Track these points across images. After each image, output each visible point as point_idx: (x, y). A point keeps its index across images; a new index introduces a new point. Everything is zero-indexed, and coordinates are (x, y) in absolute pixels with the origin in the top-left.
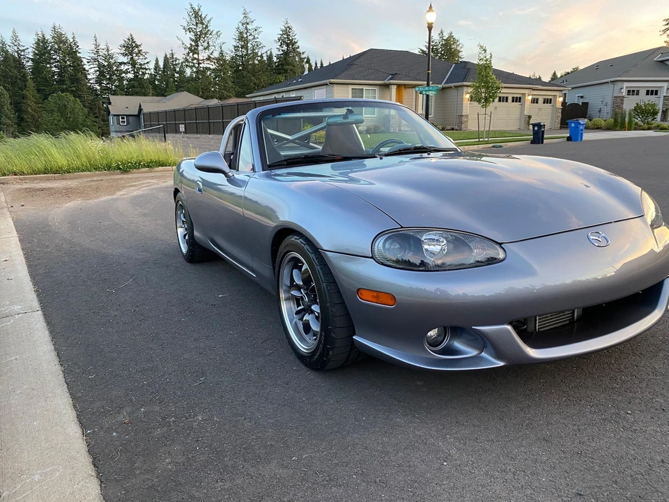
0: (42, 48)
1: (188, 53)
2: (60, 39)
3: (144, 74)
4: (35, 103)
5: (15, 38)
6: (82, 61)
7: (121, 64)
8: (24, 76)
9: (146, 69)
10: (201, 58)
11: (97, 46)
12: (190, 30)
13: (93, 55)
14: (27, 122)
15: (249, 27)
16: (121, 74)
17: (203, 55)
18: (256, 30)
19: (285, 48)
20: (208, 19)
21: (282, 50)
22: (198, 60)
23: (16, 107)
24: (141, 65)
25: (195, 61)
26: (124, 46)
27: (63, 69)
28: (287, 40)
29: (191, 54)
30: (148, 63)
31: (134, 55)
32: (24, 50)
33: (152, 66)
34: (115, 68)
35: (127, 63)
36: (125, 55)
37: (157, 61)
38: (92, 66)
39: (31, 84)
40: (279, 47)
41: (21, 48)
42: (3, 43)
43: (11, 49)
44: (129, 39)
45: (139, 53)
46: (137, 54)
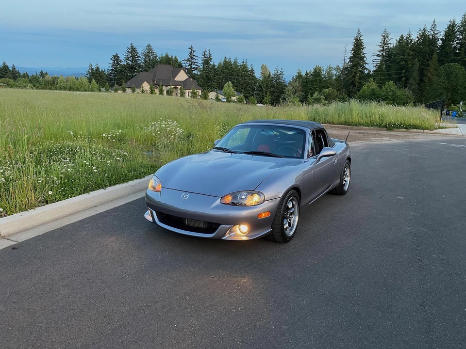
0: (451, 31)
4: (434, 70)
5: (434, 25)
8: (432, 51)
14: (425, 82)
23: (421, 72)
27: (462, 45)
32: (437, 34)
39: (435, 56)
41: (436, 32)
42: (425, 30)
43: (430, 33)
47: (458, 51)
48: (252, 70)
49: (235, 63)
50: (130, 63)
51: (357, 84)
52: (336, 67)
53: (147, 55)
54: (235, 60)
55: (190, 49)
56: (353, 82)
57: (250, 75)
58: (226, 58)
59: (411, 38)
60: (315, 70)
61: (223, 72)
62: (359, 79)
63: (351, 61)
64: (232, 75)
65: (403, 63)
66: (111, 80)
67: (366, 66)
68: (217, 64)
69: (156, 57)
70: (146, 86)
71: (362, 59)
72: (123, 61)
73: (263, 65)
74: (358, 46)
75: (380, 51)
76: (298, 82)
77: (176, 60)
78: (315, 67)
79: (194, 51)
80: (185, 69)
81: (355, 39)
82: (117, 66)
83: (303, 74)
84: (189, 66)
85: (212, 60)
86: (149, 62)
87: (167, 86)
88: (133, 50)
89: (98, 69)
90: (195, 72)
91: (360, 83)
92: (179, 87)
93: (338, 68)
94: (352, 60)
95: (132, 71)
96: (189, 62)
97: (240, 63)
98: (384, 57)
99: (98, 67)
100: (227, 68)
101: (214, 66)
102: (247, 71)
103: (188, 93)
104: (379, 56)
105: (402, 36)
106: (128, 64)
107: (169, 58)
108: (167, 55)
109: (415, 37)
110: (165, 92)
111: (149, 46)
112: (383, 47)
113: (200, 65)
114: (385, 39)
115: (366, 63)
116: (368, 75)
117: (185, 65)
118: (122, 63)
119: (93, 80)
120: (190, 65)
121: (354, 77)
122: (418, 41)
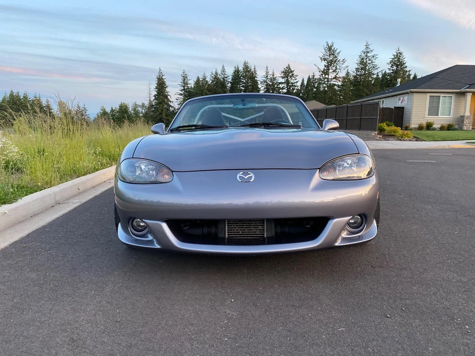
0: (237, 74)
1: (322, 75)
2: (246, 68)
3: (293, 89)
5: (223, 70)
6: (257, 83)
7: (280, 83)
9: (295, 86)
10: (330, 77)
11: (267, 73)
12: (325, 60)
13: (264, 78)
15: (368, 55)
16: (279, 90)
17: (332, 75)
18: (373, 57)
19: (395, 68)
20: (338, 51)
21: (393, 70)
22: (328, 79)
24: (292, 83)
25: (326, 80)
26: (283, 72)
27: (246, 87)
28: (398, 62)
29: (324, 75)
30: (297, 82)
31: (289, 77)
33: (299, 84)
34: (276, 86)
35: (285, 83)
36: (283, 78)
37: (303, 80)
38: (263, 85)
40: (389, 67)
41: (226, 76)
42: (216, 73)
43: (220, 77)
44: (287, 68)
45: (292, 76)
46: (291, 77)
48: (48, 106)
49: (25, 97)
52: (141, 104)
54: (24, 94)
56: (160, 118)
57: (47, 111)
58: (12, 92)
59: (207, 80)
60: (121, 106)
62: (166, 116)
63: (156, 99)
67: (171, 104)
71: (166, 97)
73: (60, 101)
74: (161, 86)
75: (182, 90)
76: (104, 119)
78: (120, 104)
81: (157, 78)
83: (108, 110)
91: (168, 120)
93: (143, 105)
94: (157, 97)
97: (31, 97)
98: (185, 96)
102: (41, 107)
104: (181, 95)
105: (198, 77)
109: (209, 79)
112: (184, 87)
114: (184, 79)
115: (171, 102)
116: (173, 113)
121: (161, 114)
122: (212, 82)
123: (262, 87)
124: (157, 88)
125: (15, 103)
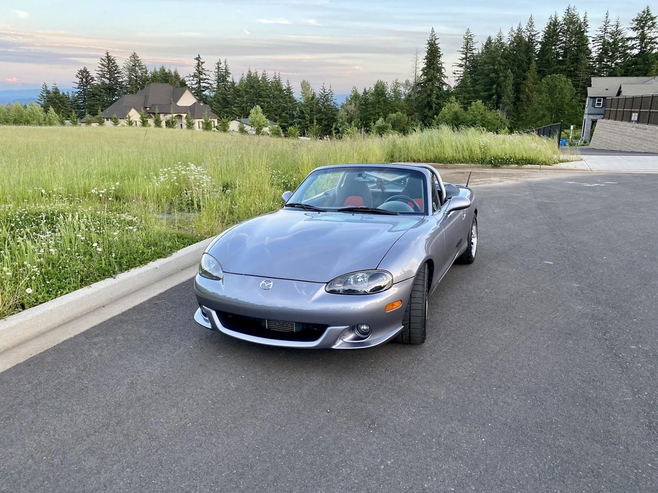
0: (553, 31)
2: (571, 20)
3: (652, 49)
4: (533, 84)
6: (587, 40)
7: (628, 39)
8: (530, 59)
9: (656, 44)
11: (607, 22)
13: (600, 33)
14: (522, 101)
16: (625, 50)
23: (516, 87)
24: (651, 39)
26: (637, 20)
27: (566, 50)
31: (646, 28)
32: (535, 35)
34: (620, 44)
35: (637, 38)
36: (634, 29)
38: (596, 44)
39: (534, 65)
41: (533, 33)
43: (525, 36)
44: (644, 12)
45: (653, 26)
46: (649, 27)
47: (561, 58)
48: (289, 89)
49: (264, 78)
50: (107, 81)
51: (434, 105)
52: (404, 82)
53: (132, 70)
54: (263, 74)
55: (197, 59)
56: (428, 102)
57: (287, 95)
58: (250, 71)
59: (502, 41)
60: (377, 87)
61: (247, 93)
62: (437, 98)
63: (425, 74)
64: (261, 96)
65: (493, 75)
66: (78, 107)
67: (445, 80)
68: (237, 81)
69: (146, 72)
70: (134, 115)
71: (439, 70)
72: (95, 79)
73: (304, 82)
74: (433, 54)
75: (462, 60)
76: (353, 105)
77: (177, 76)
78: (375, 83)
79: (202, 63)
80: (191, 89)
81: (429, 43)
82: (86, 86)
83: (361, 92)
84: (196, 84)
85: (231, 76)
86: (136, 81)
87: (166, 114)
88: (109, 62)
89: (56, 92)
90: (206, 93)
91: (439, 104)
92: (184, 115)
93: (407, 83)
94: (426, 71)
95: (111, 94)
96: (196, 79)
97: (270, 78)
98: (467, 67)
99: (56, 89)
100: (252, 87)
101: (233, 83)
102: (281, 90)
103: (197, 123)
104: (460, 66)
105: (490, 38)
106: (103, 83)
107: (166, 73)
108: (163, 70)
109: (506, 40)
110: (163, 124)
111: (134, 56)
112: (466, 54)
113: (212, 82)
114: (468, 42)
115: (445, 77)
116: (448, 93)
117: (192, 83)
118: (94, 82)
119: (51, 109)
120: (199, 83)
121: (429, 95)
122: (510, 44)
123: (594, 49)
124: (427, 58)
125: (253, 87)
